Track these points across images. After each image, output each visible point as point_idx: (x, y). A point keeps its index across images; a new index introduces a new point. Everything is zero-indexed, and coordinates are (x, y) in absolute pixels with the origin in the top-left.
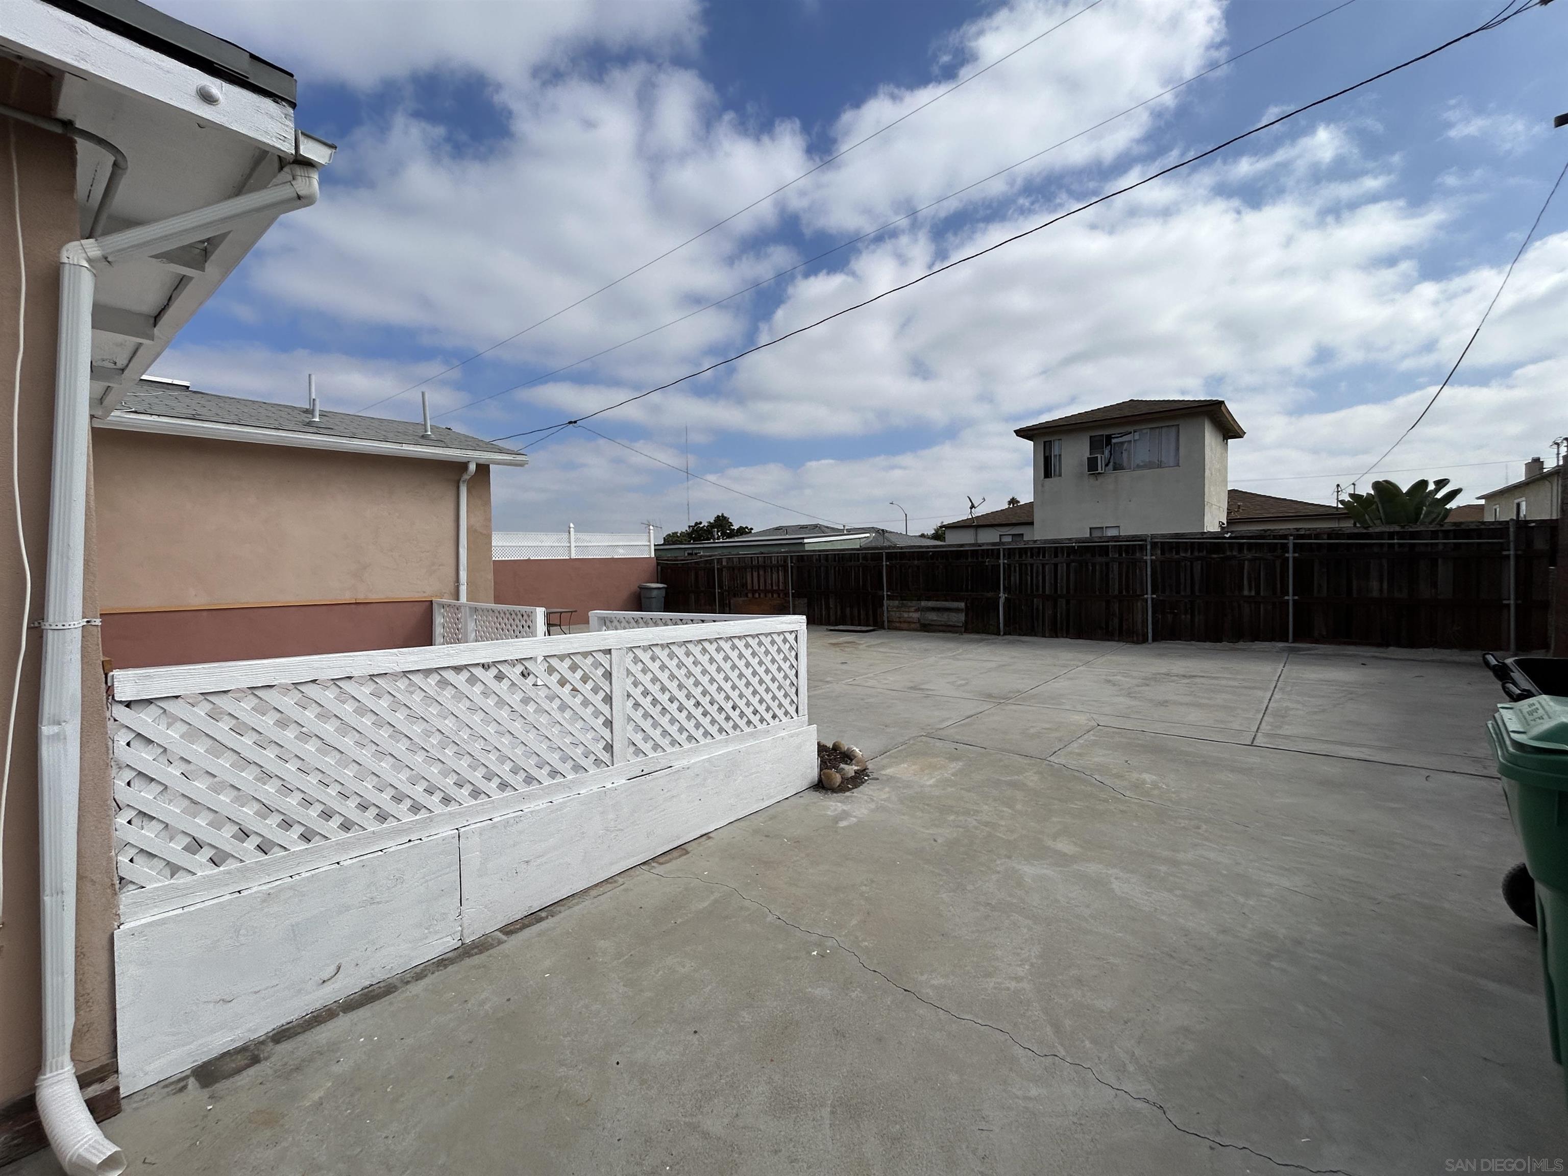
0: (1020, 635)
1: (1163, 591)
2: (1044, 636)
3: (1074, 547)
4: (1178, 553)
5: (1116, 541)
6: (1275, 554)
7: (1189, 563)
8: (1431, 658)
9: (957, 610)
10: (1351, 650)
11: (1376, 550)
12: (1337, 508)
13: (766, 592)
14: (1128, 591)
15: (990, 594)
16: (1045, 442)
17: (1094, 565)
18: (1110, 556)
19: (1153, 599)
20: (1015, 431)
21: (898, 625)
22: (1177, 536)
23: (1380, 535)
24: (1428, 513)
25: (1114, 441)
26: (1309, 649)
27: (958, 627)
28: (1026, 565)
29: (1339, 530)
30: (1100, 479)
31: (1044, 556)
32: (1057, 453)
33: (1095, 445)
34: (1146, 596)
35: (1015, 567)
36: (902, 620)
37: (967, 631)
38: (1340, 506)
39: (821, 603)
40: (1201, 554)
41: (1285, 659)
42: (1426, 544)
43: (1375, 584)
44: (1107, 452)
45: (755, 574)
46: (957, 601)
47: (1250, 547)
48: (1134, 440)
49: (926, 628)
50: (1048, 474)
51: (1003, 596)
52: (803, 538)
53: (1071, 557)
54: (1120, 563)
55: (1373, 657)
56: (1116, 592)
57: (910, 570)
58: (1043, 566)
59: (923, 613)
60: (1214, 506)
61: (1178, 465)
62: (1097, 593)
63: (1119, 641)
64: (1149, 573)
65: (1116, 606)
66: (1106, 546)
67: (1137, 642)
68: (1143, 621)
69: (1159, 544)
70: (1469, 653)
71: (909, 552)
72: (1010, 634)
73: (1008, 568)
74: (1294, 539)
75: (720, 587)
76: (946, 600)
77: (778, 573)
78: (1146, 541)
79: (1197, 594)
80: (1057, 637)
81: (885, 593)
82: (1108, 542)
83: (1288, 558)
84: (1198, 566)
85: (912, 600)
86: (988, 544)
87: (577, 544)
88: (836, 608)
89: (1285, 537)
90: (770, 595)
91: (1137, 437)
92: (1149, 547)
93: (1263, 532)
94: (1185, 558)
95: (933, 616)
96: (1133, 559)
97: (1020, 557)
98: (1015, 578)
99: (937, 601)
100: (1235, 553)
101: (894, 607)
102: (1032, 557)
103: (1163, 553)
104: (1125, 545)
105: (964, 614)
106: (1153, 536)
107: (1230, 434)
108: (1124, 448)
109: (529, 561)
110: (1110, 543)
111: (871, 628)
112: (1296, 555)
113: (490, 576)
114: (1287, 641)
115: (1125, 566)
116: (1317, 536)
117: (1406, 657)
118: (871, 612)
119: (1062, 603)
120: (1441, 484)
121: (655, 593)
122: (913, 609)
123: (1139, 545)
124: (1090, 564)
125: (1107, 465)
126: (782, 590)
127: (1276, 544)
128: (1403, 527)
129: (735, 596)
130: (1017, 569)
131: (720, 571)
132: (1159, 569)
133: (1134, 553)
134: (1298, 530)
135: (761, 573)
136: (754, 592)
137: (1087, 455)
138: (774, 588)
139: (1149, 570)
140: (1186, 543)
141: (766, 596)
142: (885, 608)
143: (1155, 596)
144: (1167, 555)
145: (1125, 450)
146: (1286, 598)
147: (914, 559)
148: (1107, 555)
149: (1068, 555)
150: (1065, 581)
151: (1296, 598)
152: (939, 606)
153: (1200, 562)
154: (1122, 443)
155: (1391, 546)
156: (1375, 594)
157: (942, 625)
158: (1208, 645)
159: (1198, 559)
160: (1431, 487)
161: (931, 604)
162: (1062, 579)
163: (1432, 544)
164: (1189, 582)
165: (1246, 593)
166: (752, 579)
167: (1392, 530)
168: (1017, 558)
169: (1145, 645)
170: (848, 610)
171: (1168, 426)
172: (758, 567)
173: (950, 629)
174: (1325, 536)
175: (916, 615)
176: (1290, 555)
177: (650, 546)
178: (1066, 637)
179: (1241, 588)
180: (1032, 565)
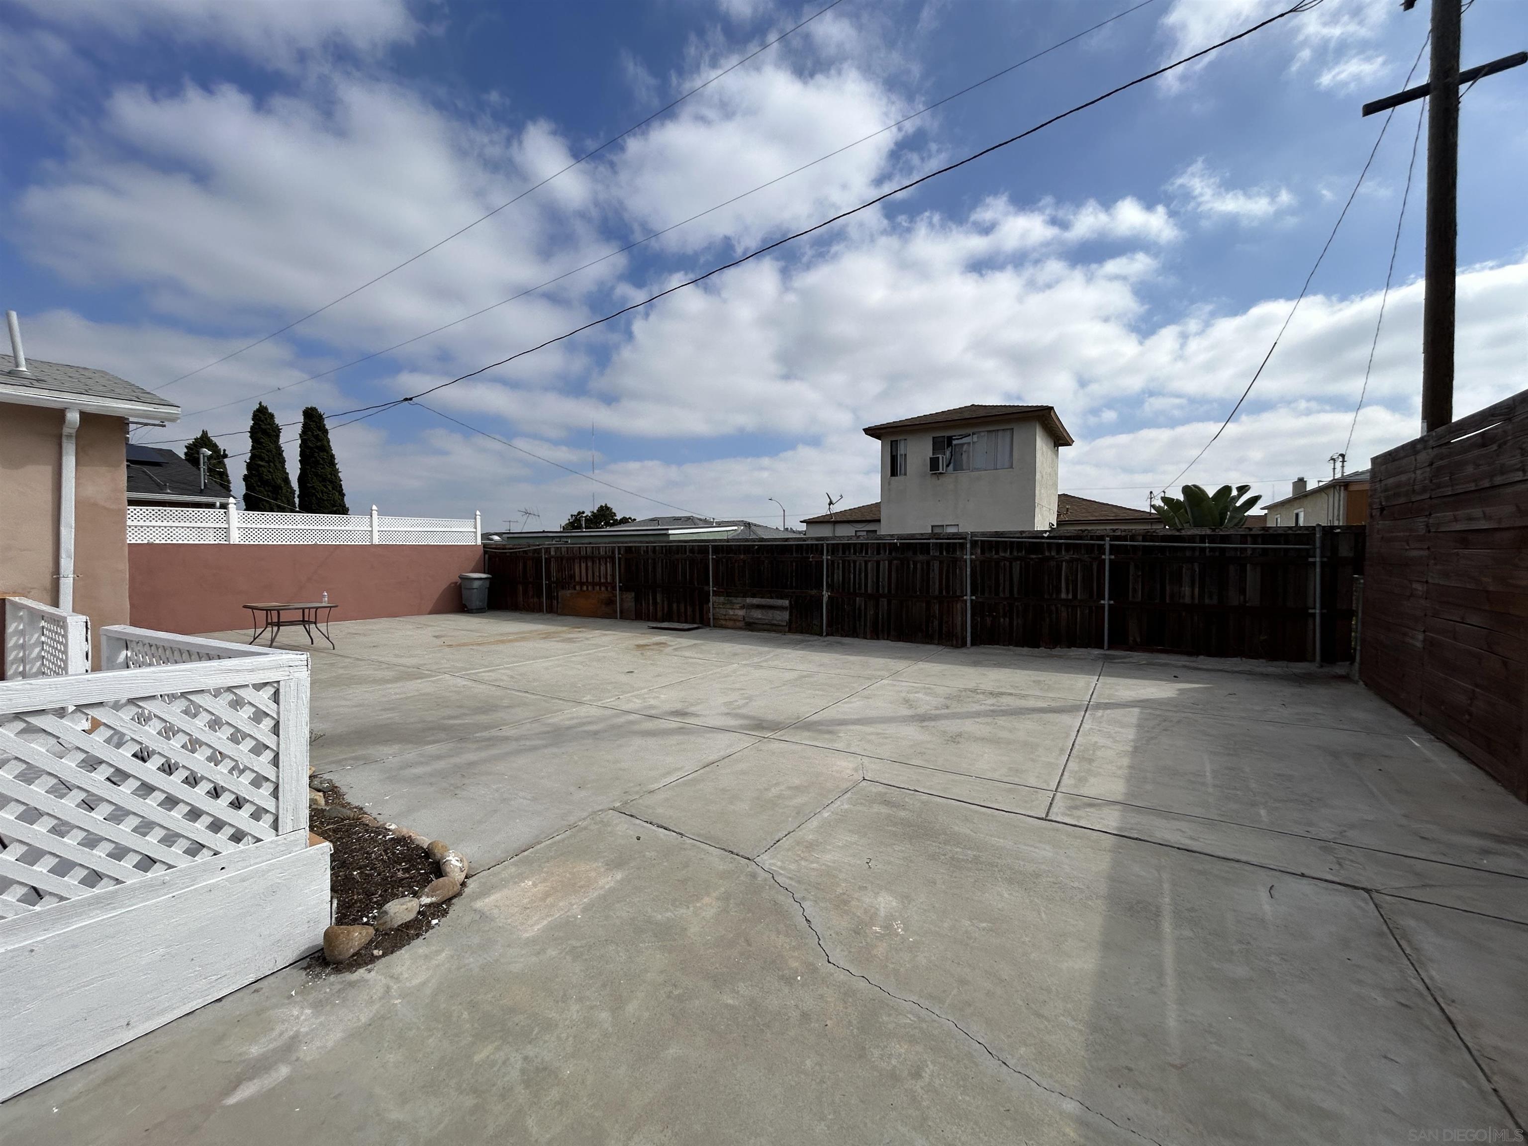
0: (842, 636)
1: (983, 593)
2: (865, 638)
3: (896, 544)
4: (997, 553)
5: (937, 539)
6: (1093, 555)
7: (1008, 564)
8: (1240, 669)
9: (781, 608)
10: (1163, 658)
11: (1188, 554)
12: (1150, 513)
13: (594, 584)
14: (948, 592)
15: (814, 592)
16: (892, 442)
17: (915, 564)
18: (931, 554)
19: (972, 600)
20: (864, 430)
21: (723, 622)
22: (997, 534)
23: (1192, 539)
24: (1231, 518)
25: (954, 442)
26: (1125, 658)
27: (783, 626)
28: (849, 561)
29: (1154, 532)
30: (943, 479)
31: (867, 553)
32: (903, 452)
33: (938, 445)
34: (965, 598)
35: (838, 564)
36: (727, 617)
37: (791, 631)
38: (1153, 511)
39: (649, 599)
40: (1020, 554)
41: (1099, 670)
42: (1236, 549)
43: (1187, 590)
44: (948, 453)
45: (583, 565)
46: (782, 599)
47: (1068, 547)
48: (973, 443)
49: (751, 627)
50: (894, 473)
51: (826, 594)
52: (668, 529)
53: (893, 554)
54: (941, 562)
55: (1184, 666)
56: (937, 593)
57: (736, 565)
58: (866, 563)
59: (748, 611)
60: (1044, 508)
61: (1011, 467)
62: (918, 593)
63: (938, 644)
64: (968, 573)
65: (937, 606)
66: (926, 543)
67: (957, 647)
68: (962, 624)
69: (980, 543)
70: (1275, 663)
71: (735, 545)
72: (832, 635)
73: (831, 565)
74: (1110, 540)
75: (548, 577)
76: (772, 598)
77: (606, 564)
78: (965, 539)
79: (1016, 596)
80: (878, 639)
81: (711, 589)
82: (929, 539)
83: (1104, 560)
84: (1017, 566)
85: (737, 597)
86: (812, 539)
87: (382, 529)
88: (663, 603)
89: (1101, 538)
90: (598, 587)
91: (975, 439)
92: (968, 546)
93: (1080, 532)
94: (1005, 559)
95: (757, 614)
96: (954, 558)
97: (844, 553)
98: (838, 576)
99: (762, 598)
100: (1053, 554)
101: (719, 604)
102: (855, 553)
103: (983, 552)
104: (946, 543)
105: (788, 612)
106: (973, 534)
107: (1060, 442)
108: (964, 449)
109: (316, 545)
110: (931, 541)
111: (695, 626)
112: (1113, 557)
113: (124, 566)
114: (1102, 648)
115: (945, 565)
116: (1133, 538)
117: (1216, 667)
118: (697, 607)
119: (884, 602)
120: (1243, 489)
121: (476, 584)
122: (738, 606)
123: (959, 543)
124: (911, 563)
125: (948, 466)
126: (610, 583)
127: (1093, 545)
128: (1214, 530)
129: (563, 589)
130: (841, 565)
131: (548, 560)
132: (978, 569)
133: (954, 551)
134: (1114, 531)
135: (590, 564)
136: (582, 584)
137: (931, 455)
138: (603, 580)
139: (969, 570)
140: (1006, 542)
141: (594, 589)
142: (711, 604)
143: (974, 598)
144: (987, 555)
145: (965, 451)
146: (1102, 602)
147: (740, 553)
148: (928, 553)
149: (890, 553)
150: (886, 580)
151: (1112, 602)
152: (764, 603)
153: (1019, 562)
154: (963, 445)
155: (1203, 550)
156: (1187, 600)
157: (766, 624)
158: (1025, 650)
159: (1017, 559)
160: (1234, 493)
161: (756, 601)
162: (883, 579)
163: (1241, 548)
164: (1007, 583)
165: (1063, 596)
166: (580, 571)
167: (1203, 533)
168: (840, 554)
169: (964, 650)
170: (675, 606)
171: (1003, 430)
172: (586, 558)
173: (774, 628)
174: (1141, 538)
175: (741, 613)
176: (1106, 557)
177: (475, 533)
178: (887, 639)
179: (1059, 591)
180: (855, 562)
